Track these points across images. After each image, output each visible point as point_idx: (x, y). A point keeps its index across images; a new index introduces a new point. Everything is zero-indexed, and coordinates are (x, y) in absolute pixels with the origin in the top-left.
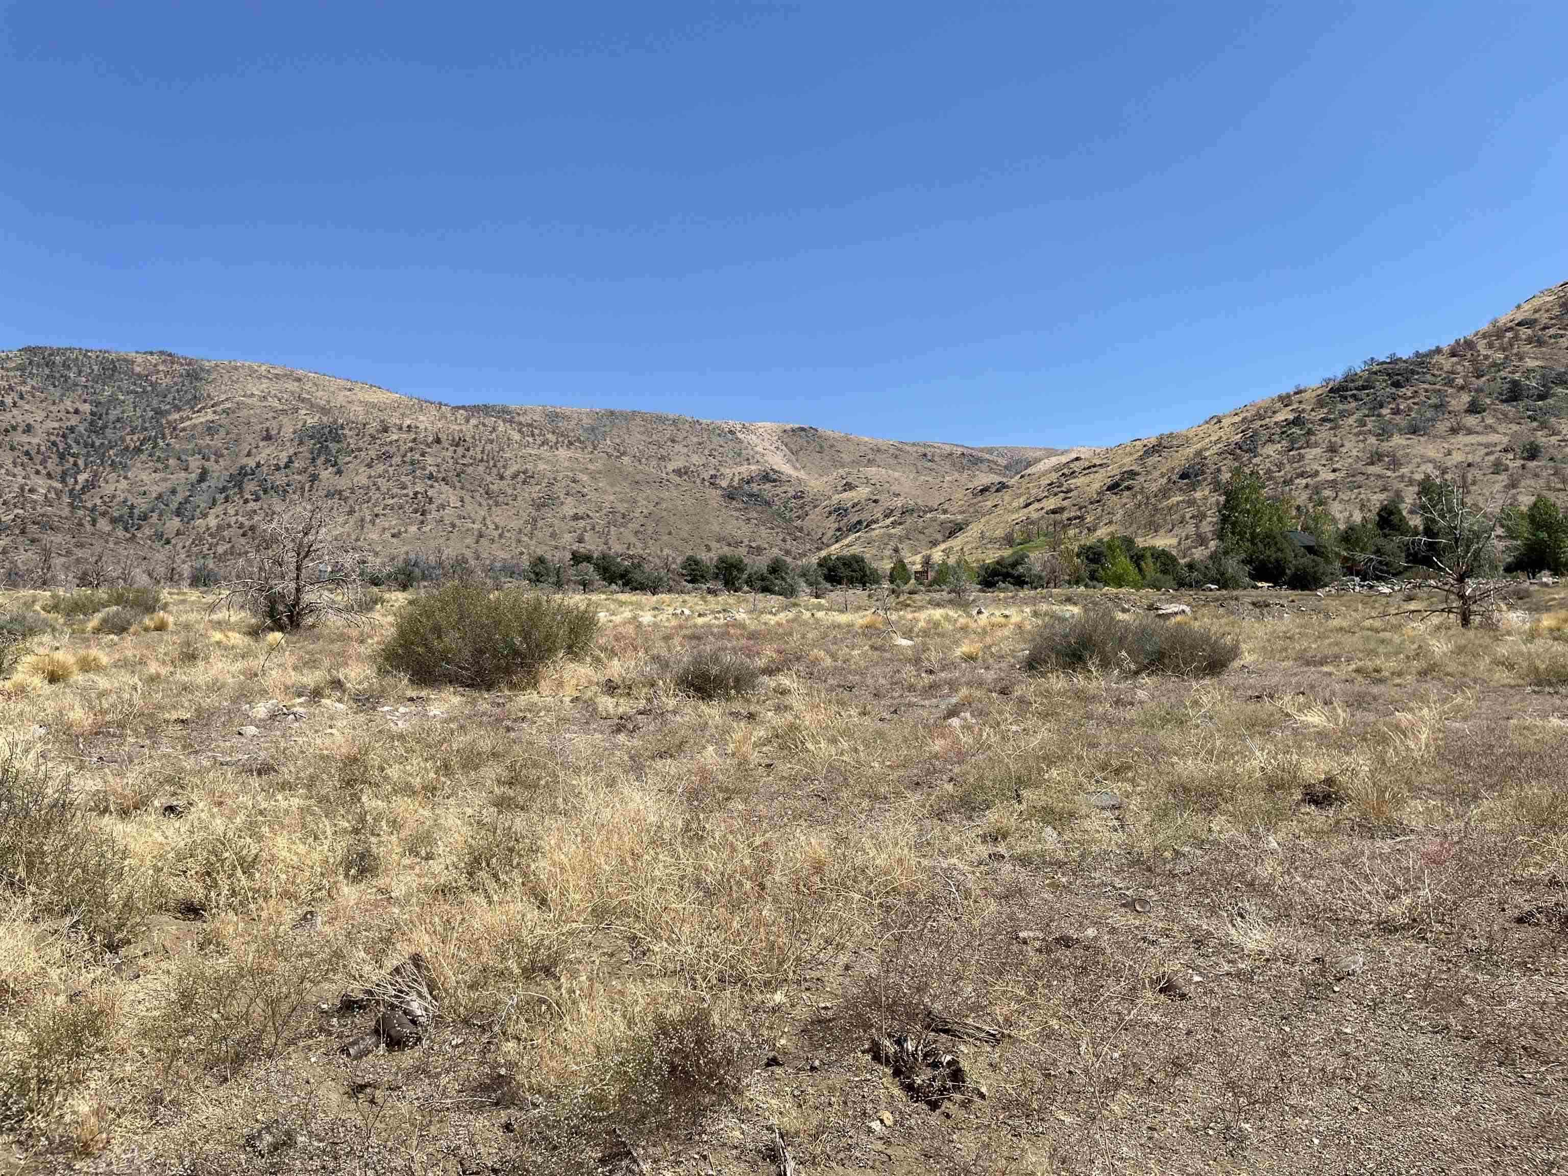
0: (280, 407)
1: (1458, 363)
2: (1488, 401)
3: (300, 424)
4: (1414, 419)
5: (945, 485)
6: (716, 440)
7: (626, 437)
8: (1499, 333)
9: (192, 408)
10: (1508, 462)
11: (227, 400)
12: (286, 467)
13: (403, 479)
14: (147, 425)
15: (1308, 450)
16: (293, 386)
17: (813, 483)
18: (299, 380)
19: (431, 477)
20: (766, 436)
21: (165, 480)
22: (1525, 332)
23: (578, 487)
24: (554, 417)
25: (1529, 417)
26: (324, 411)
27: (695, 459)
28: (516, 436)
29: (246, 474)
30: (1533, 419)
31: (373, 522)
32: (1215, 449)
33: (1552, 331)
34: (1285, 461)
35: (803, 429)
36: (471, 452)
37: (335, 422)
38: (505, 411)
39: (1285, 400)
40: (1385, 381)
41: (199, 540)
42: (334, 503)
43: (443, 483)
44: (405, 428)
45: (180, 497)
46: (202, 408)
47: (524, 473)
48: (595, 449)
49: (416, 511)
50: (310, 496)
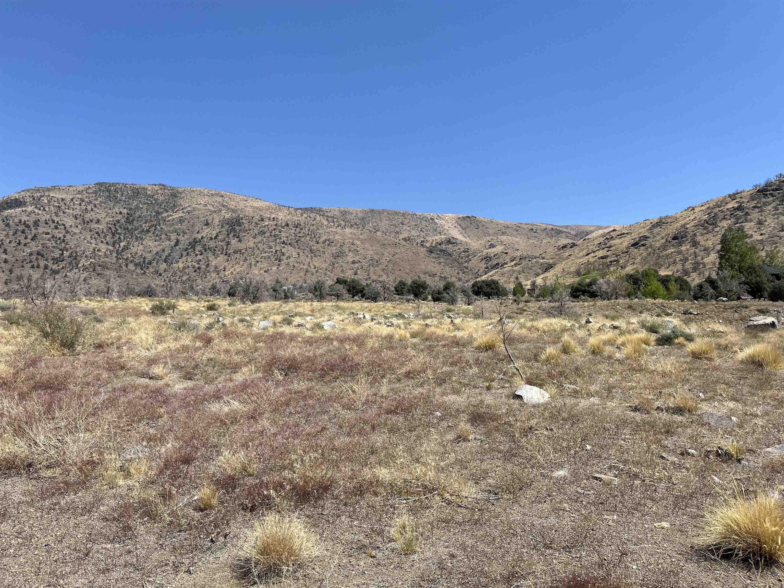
0: (213, 209)
3: (222, 217)
5: (542, 245)
6: (424, 223)
7: (379, 222)
9: (173, 211)
11: (189, 206)
12: (215, 238)
13: (271, 244)
14: (152, 219)
15: (746, 223)
16: (220, 199)
17: (473, 244)
18: (222, 196)
19: (284, 243)
20: (450, 221)
21: (160, 245)
23: (355, 247)
24: (344, 213)
26: (233, 211)
27: (414, 233)
28: (326, 223)
29: (196, 243)
31: (255, 265)
32: (693, 224)
35: (468, 217)
36: (303, 231)
37: (239, 216)
38: (320, 210)
39: (733, 197)
41: (174, 274)
42: (238, 256)
43: (289, 246)
44: (272, 219)
45: (166, 253)
46: (178, 210)
47: (328, 240)
48: (364, 228)
49: (276, 259)
50: (226, 252)
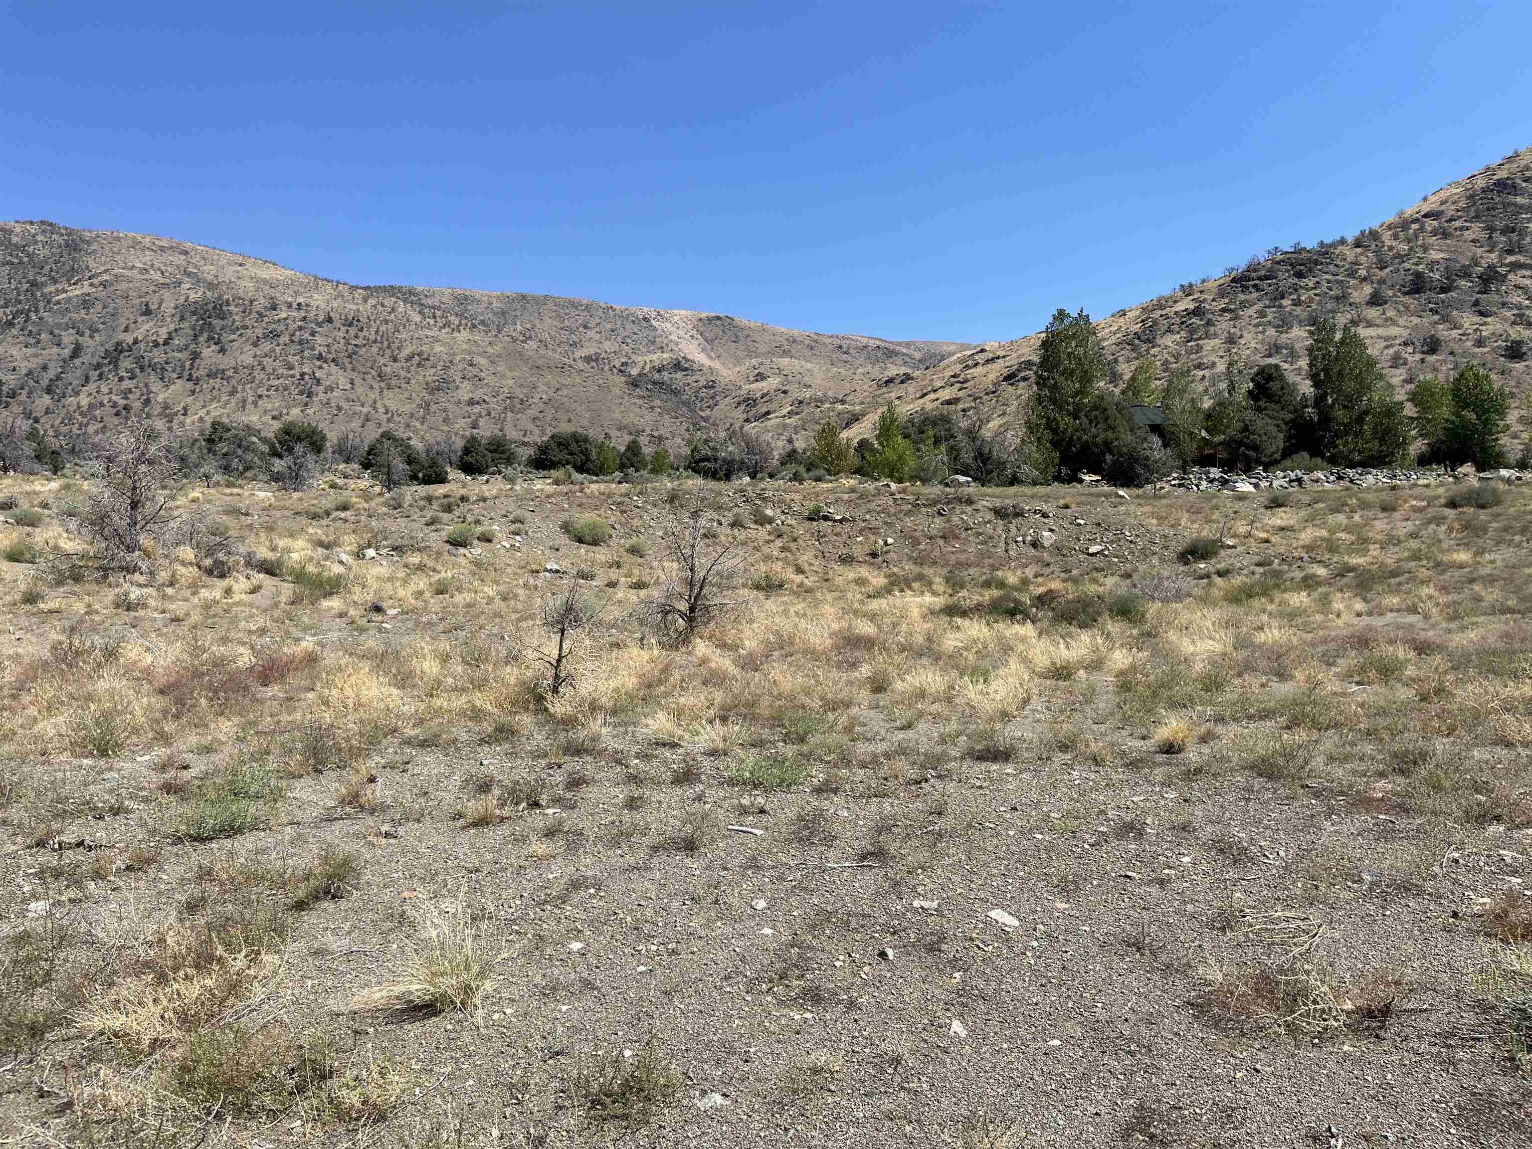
0: (162, 281)
1: (1361, 254)
2: (1390, 293)
3: (182, 299)
4: (1314, 310)
5: (856, 377)
6: (629, 326)
7: (537, 322)
8: (1405, 224)
9: (68, 280)
10: (1407, 356)
11: (105, 271)
12: (166, 343)
13: (290, 358)
14: (21, 298)
15: (1207, 341)
16: (180, 259)
17: (724, 372)
18: (186, 253)
19: (320, 357)
20: (681, 324)
21: (35, 355)
22: (1430, 224)
23: (474, 371)
24: (463, 300)
25: (1431, 310)
26: (211, 286)
27: (607, 345)
28: (417, 318)
29: (121, 352)
30: (1434, 312)
31: (255, 404)
32: (1114, 339)
33: (1457, 224)
34: (1183, 352)
35: (718, 318)
36: (365, 333)
37: (220, 297)
38: (411, 292)
39: (1188, 290)
40: (1288, 271)
41: (69, 419)
42: (216, 382)
43: (332, 364)
44: (295, 306)
45: (51, 373)
46: (79, 280)
47: (419, 355)
48: (499, 332)
49: (301, 393)
50: (190, 374)
